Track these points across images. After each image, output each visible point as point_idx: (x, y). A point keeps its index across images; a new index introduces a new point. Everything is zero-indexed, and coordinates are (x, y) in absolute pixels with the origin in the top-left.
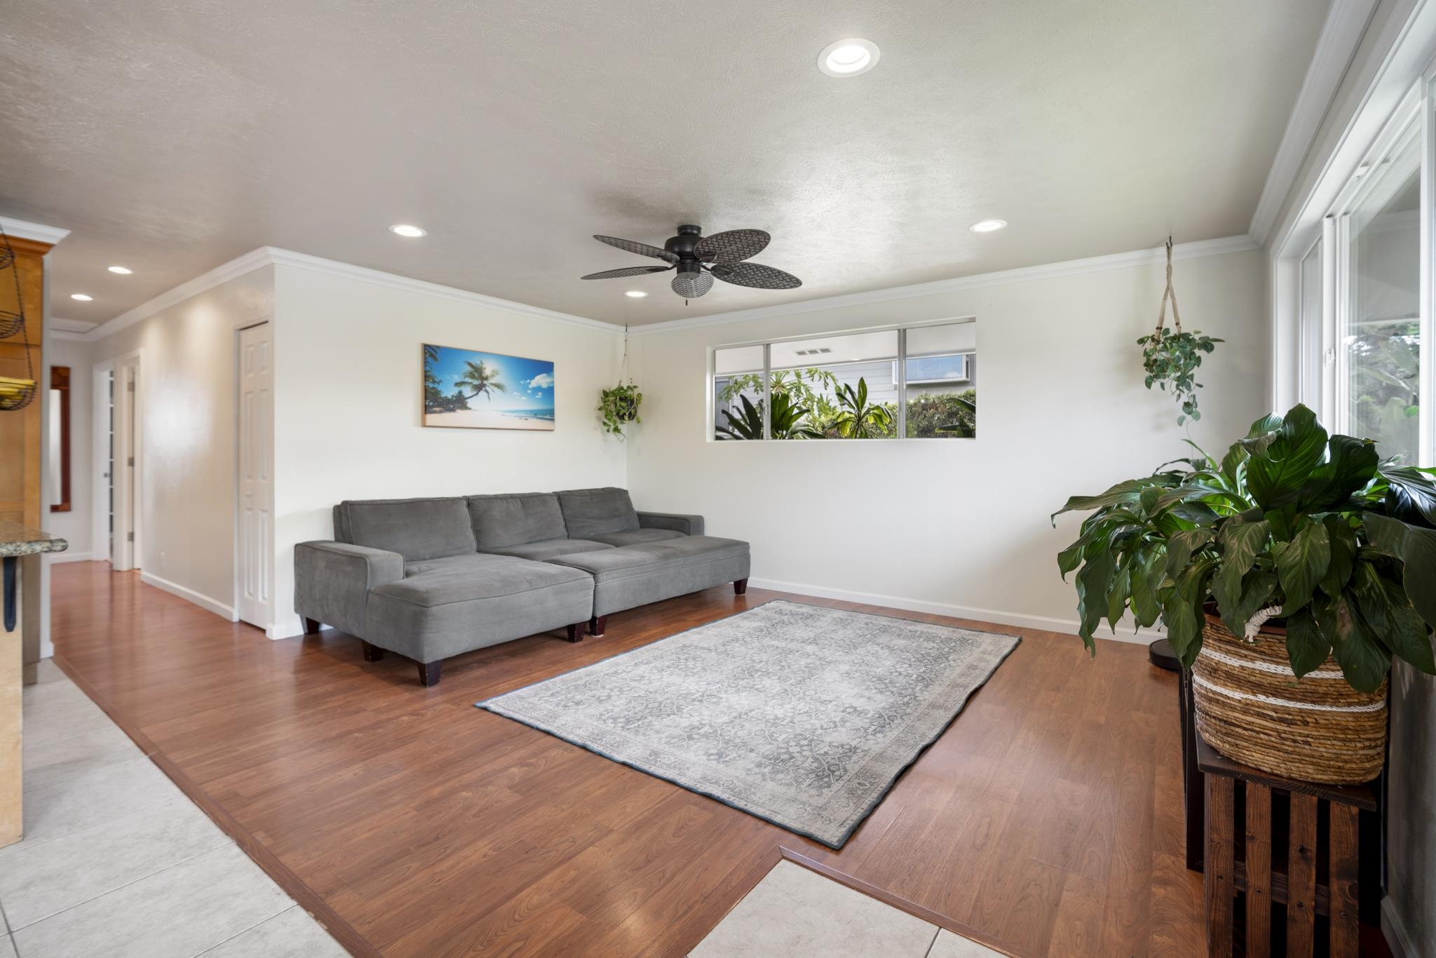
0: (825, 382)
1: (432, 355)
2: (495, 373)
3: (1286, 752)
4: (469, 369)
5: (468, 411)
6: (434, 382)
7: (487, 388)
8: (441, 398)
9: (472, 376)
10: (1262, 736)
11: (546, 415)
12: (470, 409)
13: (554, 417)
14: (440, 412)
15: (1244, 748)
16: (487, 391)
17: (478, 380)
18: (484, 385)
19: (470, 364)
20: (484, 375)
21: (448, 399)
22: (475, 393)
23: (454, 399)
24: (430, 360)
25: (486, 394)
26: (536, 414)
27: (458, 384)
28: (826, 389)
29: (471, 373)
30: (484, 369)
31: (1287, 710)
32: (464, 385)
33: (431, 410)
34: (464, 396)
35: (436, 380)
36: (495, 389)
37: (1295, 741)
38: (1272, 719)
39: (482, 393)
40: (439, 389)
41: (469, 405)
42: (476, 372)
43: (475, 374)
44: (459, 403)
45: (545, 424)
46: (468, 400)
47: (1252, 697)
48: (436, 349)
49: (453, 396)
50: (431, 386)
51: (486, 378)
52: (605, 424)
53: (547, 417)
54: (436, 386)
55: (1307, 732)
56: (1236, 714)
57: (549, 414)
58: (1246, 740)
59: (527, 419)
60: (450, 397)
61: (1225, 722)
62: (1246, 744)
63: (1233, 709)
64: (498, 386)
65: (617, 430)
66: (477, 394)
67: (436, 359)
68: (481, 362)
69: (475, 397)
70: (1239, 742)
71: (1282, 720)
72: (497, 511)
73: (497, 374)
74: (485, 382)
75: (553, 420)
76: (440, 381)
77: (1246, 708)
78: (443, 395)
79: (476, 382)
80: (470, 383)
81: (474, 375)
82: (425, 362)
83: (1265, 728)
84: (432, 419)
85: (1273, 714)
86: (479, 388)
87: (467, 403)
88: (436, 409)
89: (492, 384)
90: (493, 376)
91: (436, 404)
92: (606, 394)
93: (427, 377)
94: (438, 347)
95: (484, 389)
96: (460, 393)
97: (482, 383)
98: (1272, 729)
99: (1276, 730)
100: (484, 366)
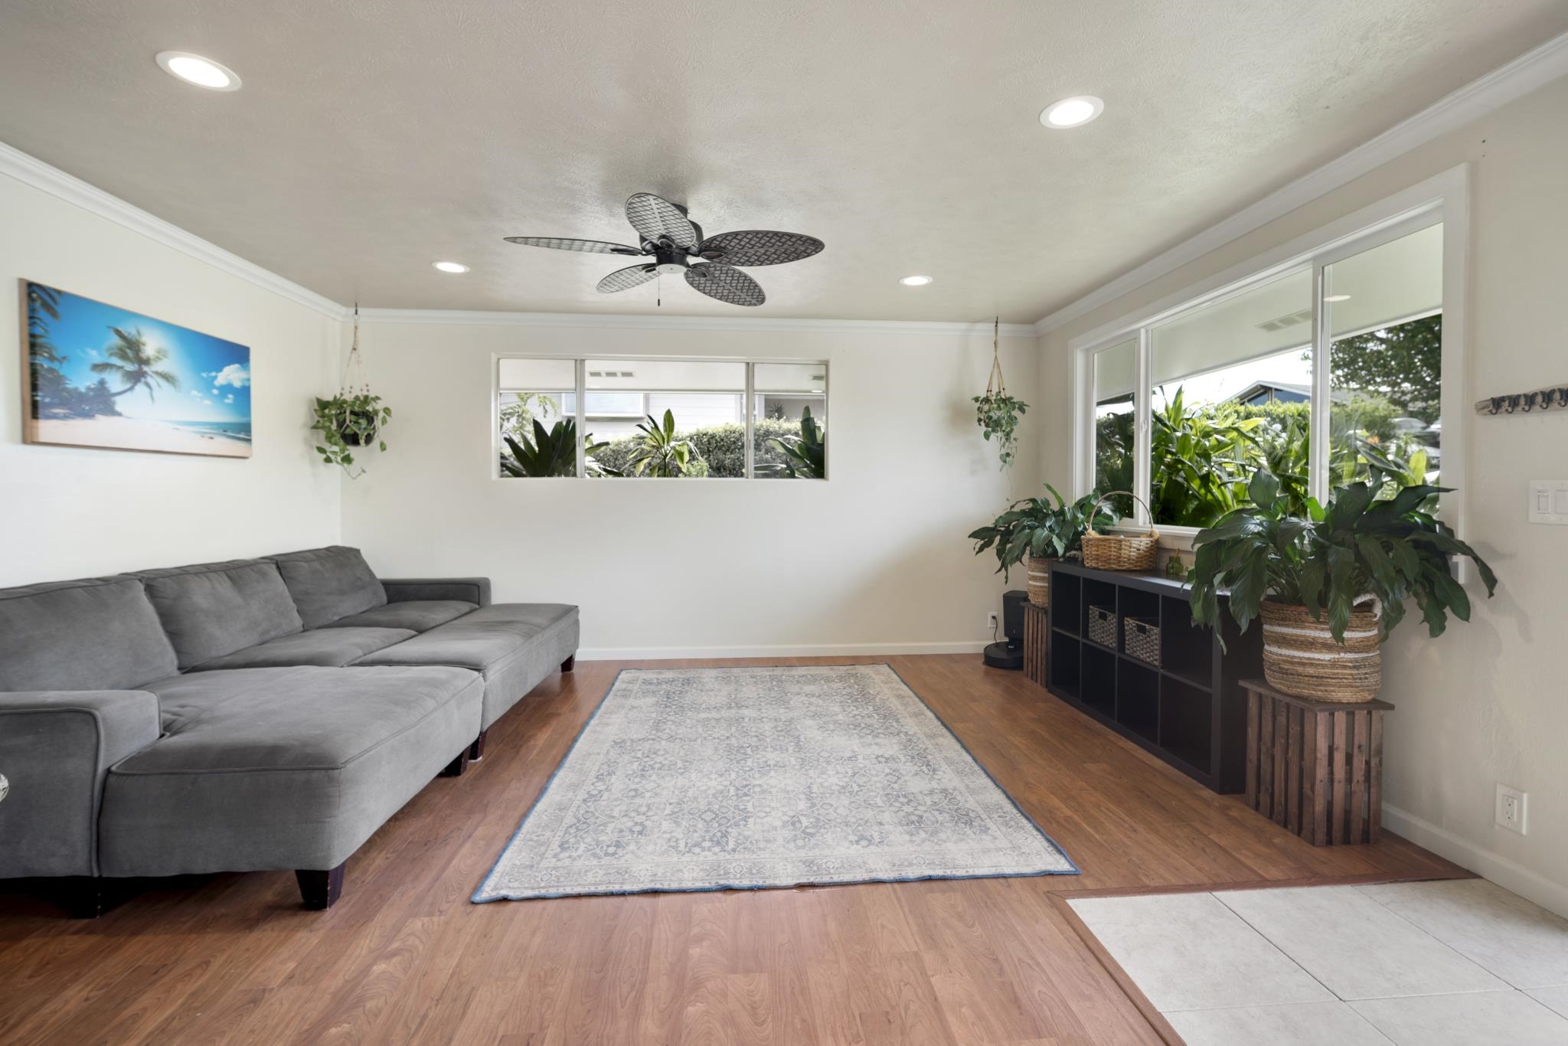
0: (544, 408)
1: (47, 306)
2: (161, 354)
3: (1357, 687)
4: (116, 341)
5: (116, 419)
6: (52, 358)
7: (149, 380)
8: (66, 390)
9: (123, 356)
10: (1344, 680)
11: (239, 433)
12: (120, 414)
13: (250, 436)
14: (65, 417)
15: (1333, 691)
16: (148, 385)
17: (133, 363)
18: (143, 374)
19: (118, 333)
20: (144, 356)
21: (81, 394)
22: (128, 386)
23: (91, 393)
24: (42, 314)
25: (147, 390)
26: (226, 430)
27: (99, 367)
28: (545, 417)
29: (121, 349)
30: (144, 345)
31: (1356, 660)
32: (108, 370)
33: (46, 412)
34: (108, 391)
35: (55, 354)
36: (162, 382)
37: (1360, 679)
38: (1350, 667)
39: (140, 388)
40: (62, 373)
41: (118, 408)
42: (129, 348)
43: (128, 351)
44: (100, 402)
45: (236, 447)
46: (117, 399)
47: (1337, 656)
48: (55, 295)
49: (88, 388)
50: (46, 366)
51: (147, 362)
52: (321, 450)
53: (241, 436)
54: (55, 365)
55: (1365, 672)
56: (1326, 670)
57: (242, 431)
58: (1334, 686)
59: (212, 438)
60: (83, 390)
61: (1317, 677)
62: (1332, 689)
63: (1324, 666)
64: (167, 377)
65: (347, 459)
66: (131, 389)
67: (54, 314)
68: (139, 333)
69: (128, 394)
70: (1328, 688)
71: (1354, 667)
72: (200, 596)
73: (165, 357)
74: (145, 368)
75: (249, 441)
76: (64, 358)
77: (1334, 664)
78: (71, 385)
79: (130, 367)
80: (120, 368)
81: (126, 353)
82: (31, 318)
83: (1345, 674)
84: (47, 428)
85: (1350, 664)
86: (136, 377)
87: (114, 403)
88: (56, 411)
89: (157, 373)
90: (158, 359)
91: (56, 400)
92: (323, 405)
93: (33, 345)
94: (59, 292)
95: (143, 379)
96: (102, 383)
97: (141, 369)
98: (1349, 675)
99: (1352, 675)
100: (144, 339)
